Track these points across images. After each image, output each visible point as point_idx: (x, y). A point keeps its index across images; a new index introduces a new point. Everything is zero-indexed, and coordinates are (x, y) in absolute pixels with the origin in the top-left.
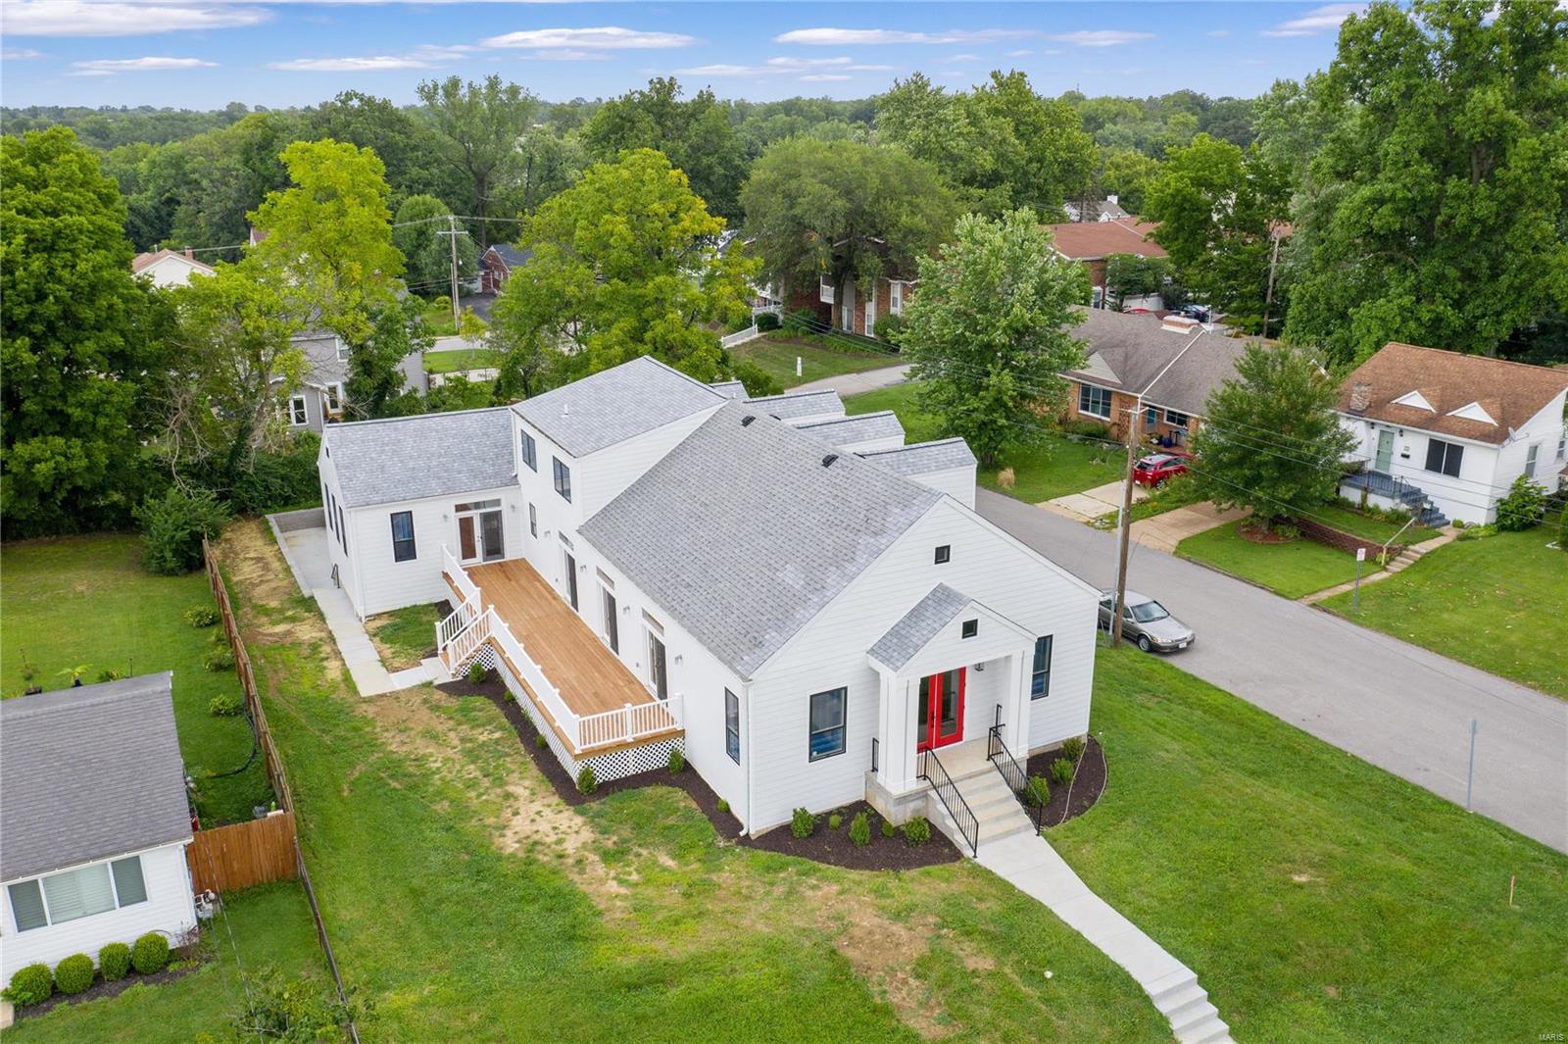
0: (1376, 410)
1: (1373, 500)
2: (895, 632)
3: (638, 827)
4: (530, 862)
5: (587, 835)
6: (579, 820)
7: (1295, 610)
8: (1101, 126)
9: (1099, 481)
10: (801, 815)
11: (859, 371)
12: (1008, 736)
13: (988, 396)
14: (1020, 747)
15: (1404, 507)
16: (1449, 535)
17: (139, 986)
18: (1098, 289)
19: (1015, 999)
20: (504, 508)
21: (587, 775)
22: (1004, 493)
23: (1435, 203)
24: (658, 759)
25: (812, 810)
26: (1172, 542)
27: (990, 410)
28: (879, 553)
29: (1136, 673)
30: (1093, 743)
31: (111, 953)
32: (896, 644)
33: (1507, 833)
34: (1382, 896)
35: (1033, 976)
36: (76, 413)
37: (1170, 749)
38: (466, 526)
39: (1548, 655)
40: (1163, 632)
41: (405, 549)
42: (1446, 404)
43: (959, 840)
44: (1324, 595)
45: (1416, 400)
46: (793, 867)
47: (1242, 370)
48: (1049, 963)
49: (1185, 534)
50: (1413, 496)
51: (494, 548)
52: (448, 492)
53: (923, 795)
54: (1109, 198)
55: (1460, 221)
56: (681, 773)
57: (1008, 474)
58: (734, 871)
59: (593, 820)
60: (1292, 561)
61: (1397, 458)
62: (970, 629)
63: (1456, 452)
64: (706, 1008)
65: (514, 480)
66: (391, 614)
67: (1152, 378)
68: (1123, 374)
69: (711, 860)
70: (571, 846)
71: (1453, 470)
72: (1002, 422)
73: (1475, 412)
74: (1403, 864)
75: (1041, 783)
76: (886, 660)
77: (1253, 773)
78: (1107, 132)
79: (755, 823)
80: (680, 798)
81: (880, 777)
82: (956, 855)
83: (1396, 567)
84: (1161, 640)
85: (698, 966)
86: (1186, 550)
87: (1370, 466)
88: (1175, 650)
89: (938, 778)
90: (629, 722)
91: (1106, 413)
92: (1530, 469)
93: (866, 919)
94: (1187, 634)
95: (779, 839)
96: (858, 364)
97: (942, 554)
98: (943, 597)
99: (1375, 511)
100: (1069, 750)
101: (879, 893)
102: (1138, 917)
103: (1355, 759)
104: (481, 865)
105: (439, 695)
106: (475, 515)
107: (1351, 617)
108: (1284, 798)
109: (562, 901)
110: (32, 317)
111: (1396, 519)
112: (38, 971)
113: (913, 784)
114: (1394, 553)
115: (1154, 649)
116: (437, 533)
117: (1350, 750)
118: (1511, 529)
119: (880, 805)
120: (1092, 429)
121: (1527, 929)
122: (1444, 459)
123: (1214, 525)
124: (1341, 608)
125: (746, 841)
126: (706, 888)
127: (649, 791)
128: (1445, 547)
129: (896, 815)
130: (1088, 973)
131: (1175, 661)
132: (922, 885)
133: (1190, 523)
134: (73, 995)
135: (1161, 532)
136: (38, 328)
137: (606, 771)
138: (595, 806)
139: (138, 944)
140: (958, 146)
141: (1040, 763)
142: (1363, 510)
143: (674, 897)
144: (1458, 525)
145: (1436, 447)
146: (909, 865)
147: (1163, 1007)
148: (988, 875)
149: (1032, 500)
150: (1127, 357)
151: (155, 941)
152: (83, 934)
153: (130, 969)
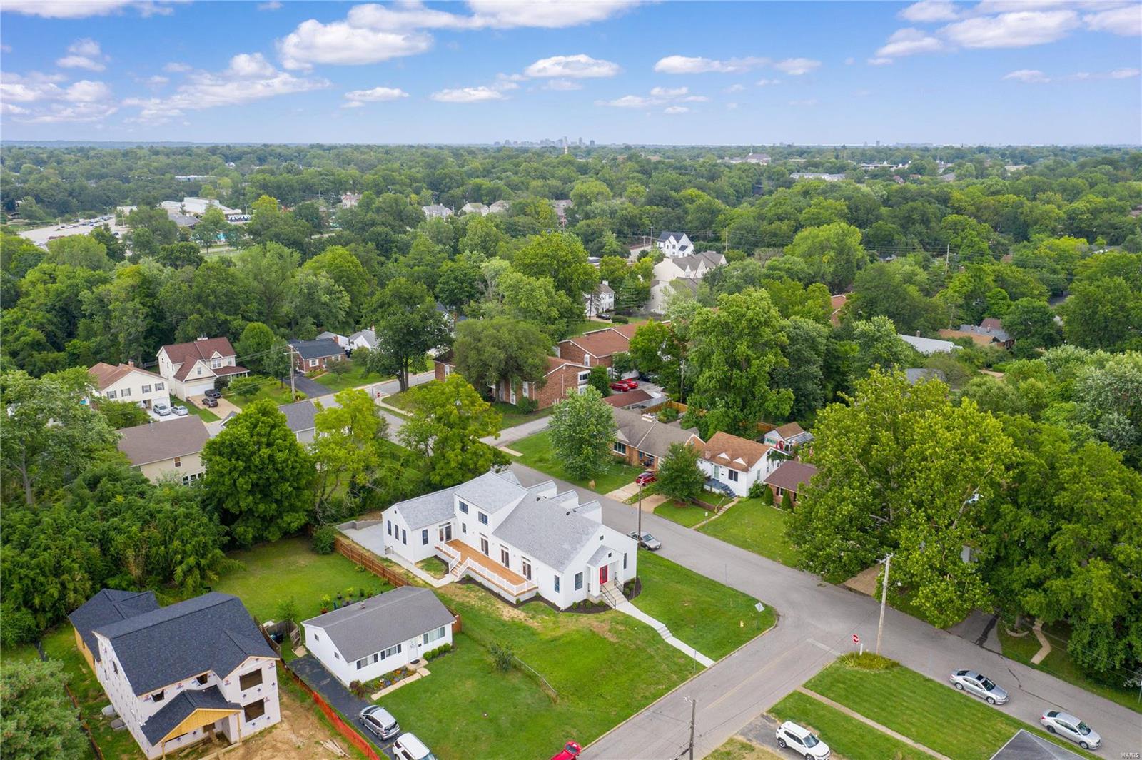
0: (713, 459)
1: (714, 490)
2: (592, 557)
3: (535, 611)
4: (514, 622)
5: (524, 614)
6: (520, 612)
7: (690, 532)
8: (589, 202)
9: (625, 483)
10: (574, 603)
11: (515, 426)
12: (619, 579)
13: (583, 456)
14: (621, 582)
15: (723, 492)
16: (736, 500)
18: (609, 369)
19: (630, 633)
20: (452, 524)
21: (518, 601)
22: (592, 490)
23: (730, 379)
24: (532, 594)
25: (577, 602)
26: (652, 510)
27: (585, 460)
28: (588, 540)
29: (646, 558)
30: (637, 579)
31: (439, 648)
32: (593, 561)
33: (734, 590)
34: (703, 606)
35: (633, 629)
37: (657, 578)
38: (441, 532)
39: (756, 541)
40: (651, 544)
41: (425, 541)
42: (733, 457)
43: (611, 605)
44: (698, 526)
45: (724, 456)
46: (575, 616)
47: (670, 451)
49: (655, 506)
50: (726, 488)
51: (449, 537)
52: (437, 521)
53: (601, 596)
54: (604, 282)
55: (738, 386)
56: (538, 597)
57: (592, 483)
58: (562, 618)
59: (523, 610)
60: (688, 514)
61: (720, 475)
62: (610, 555)
63: (736, 473)
64: (569, 643)
65: (454, 516)
66: (422, 561)
67: (640, 440)
68: (629, 438)
69: (555, 616)
70: (521, 617)
71: (736, 479)
72: (589, 465)
73: (740, 461)
74: (709, 599)
75: (627, 590)
76: (592, 564)
77: (677, 583)
78: (593, 208)
79: (563, 607)
80: (541, 603)
81: (591, 593)
82: (611, 608)
83: (720, 513)
84: (652, 546)
85: (563, 636)
86: (658, 511)
87: (713, 477)
88: (655, 549)
89: (604, 591)
90: (526, 586)
91: (624, 452)
92: (758, 478)
93: (595, 624)
94: (659, 544)
95: (570, 610)
96: (513, 422)
97: (602, 538)
98: (603, 548)
99: (714, 493)
100: (632, 581)
101: (596, 618)
102: (652, 616)
103: (703, 576)
104: (504, 624)
105: (458, 585)
106: (444, 528)
107: (706, 533)
108: (684, 588)
109: (526, 628)
111: (721, 496)
112: (428, 652)
113: (599, 593)
114: (719, 509)
115: (650, 549)
116: (434, 535)
117: (701, 574)
118: (753, 497)
119: (591, 599)
120: (619, 460)
121: (734, 610)
122: (733, 476)
123: (665, 500)
124: (702, 530)
125: (562, 611)
126: (557, 621)
127: (533, 603)
128: (733, 506)
129: (596, 601)
130: (643, 627)
131: (656, 553)
132: (605, 615)
133: (657, 500)
134: (436, 657)
135: (649, 504)
137: (523, 598)
138: (521, 608)
139: (444, 646)
140: (543, 308)
141: (626, 585)
142: (711, 493)
143: (551, 624)
144: (739, 497)
145: (731, 472)
146: (601, 612)
147: (659, 632)
148: (619, 612)
149: (603, 493)
150: (630, 431)
151: (446, 646)
152: (436, 643)
153: (443, 651)
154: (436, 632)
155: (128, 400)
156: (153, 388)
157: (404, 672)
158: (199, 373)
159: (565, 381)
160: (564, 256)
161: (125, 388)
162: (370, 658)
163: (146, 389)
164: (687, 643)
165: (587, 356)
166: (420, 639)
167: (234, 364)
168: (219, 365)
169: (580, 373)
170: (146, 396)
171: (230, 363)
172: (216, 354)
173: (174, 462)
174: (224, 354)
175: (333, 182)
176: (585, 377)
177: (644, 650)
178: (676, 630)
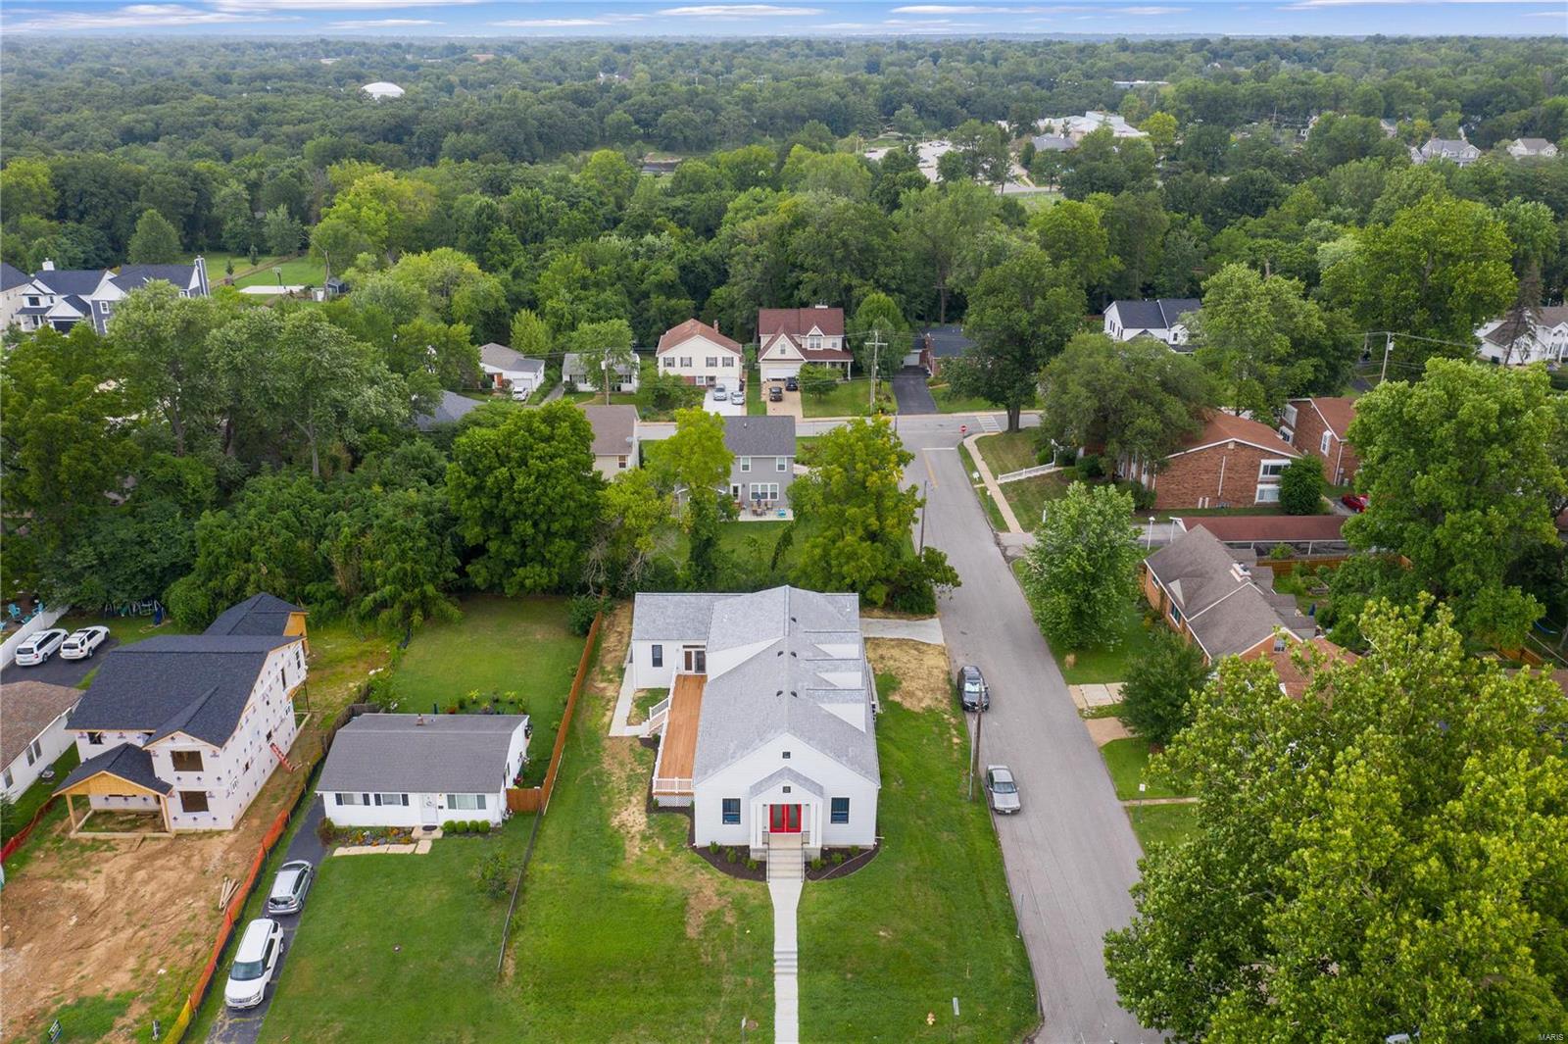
2: (761, 782)
3: (661, 830)
4: (617, 831)
5: (643, 827)
6: (645, 819)
7: (1112, 807)
10: (714, 844)
12: (811, 837)
17: (478, 837)
19: (730, 934)
20: (707, 650)
21: (656, 802)
22: (1062, 671)
24: (685, 802)
25: (719, 843)
26: (1105, 741)
28: (755, 749)
30: (876, 850)
31: (473, 823)
32: (757, 787)
35: (743, 931)
36: (548, 556)
38: (688, 655)
40: (1003, 803)
41: (657, 662)
43: (769, 874)
48: (752, 928)
51: (701, 668)
52: (680, 639)
53: (765, 851)
56: (689, 812)
57: (1070, 658)
58: (679, 858)
59: (649, 821)
62: (785, 789)
64: (631, 903)
65: (708, 638)
66: (649, 690)
67: (1201, 609)
68: (1189, 599)
69: (675, 851)
70: (635, 829)
75: (824, 862)
76: (751, 793)
79: (700, 842)
80: (683, 822)
82: (762, 879)
84: (998, 806)
85: (641, 888)
89: (771, 845)
90: (676, 785)
93: (708, 892)
94: (1020, 806)
95: (704, 852)
97: (786, 755)
98: (786, 773)
100: (851, 849)
101: (722, 884)
104: (602, 828)
105: (638, 744)
106: (693, 651)
107: (1134, 822)
109: (619, 850)
110: (534, 512)
112: (452, 823)
113: (760, 845)
115: (993, 808)
116: (674, 657)
125: (693, 848)
126: (665, 860)
127: (678, 815)
129: (753, 856)
130: (761, 936)
131: (998, 818)
132: (740, 886)
134: (460, 834)
136: (537, 517)
137: (665, 802)
138: (653, 815)
139: (483, 823)
141: (829, 852)
143: (654, 861)
146: (742, 877)
147: (776, 957)
148: (766, 891)
149: (1071, 682)
150: (1200, 588)
151: (486, 824)
152: (467, 815)
153: (478, 830)
154: (472, 798)
155: (685, 372)
156: (720, 362)
157: (404, 835)
158: (783, 352)
159: (1229, 469)
160: (1447, 244)
161: (686, 355)
162: (358, 796)
163: (711, 362)
164: (800, 1000)
165: (1328, 434)
166: (442, 799)
167: (839, 348)
168: (819, 345)
169: (1264, 462)
170: (711, 372)
171: (834, 345)
172: (815, 330)
173: (617, 461)
174: (827, 331)
175: (1305, 96)
176: (1275, 470)
177: (718, 975)
178: (809, 968)
